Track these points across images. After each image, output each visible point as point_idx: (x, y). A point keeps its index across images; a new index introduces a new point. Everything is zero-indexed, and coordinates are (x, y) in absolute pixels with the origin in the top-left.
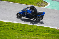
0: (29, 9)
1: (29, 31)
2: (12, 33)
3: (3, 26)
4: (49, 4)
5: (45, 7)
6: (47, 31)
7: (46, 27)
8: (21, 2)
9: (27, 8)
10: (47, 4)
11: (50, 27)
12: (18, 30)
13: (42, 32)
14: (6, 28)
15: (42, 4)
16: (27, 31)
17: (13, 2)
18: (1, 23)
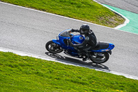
1: (75, 82)
2: (36, 83)
3: (16, 66)
4: (127, 21)
5: (118, 28)
6: (117, 83)
7: (116, 75)
8: (63, 12)
10: (122, 21)
11: (127, 76)
12: (51, 78)
13: (107, 86)
14: (23, 70)
15: (110, 20)
16: (72, 81)
17: (44, 10)
18: (11, 58)
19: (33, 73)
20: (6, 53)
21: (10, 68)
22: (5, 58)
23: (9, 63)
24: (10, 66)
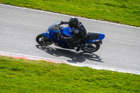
0: (67, 25)
3: (93, 80)
8: (137, 23)
9: (62, 23)
12: (129, 90)
14: (100, 84)
18: (88, 72)
19: (110, 86)
20: (82, 67)
21: (87, 82)
22: (81, 73)
23: (86, 78)
24: (86, 80)
